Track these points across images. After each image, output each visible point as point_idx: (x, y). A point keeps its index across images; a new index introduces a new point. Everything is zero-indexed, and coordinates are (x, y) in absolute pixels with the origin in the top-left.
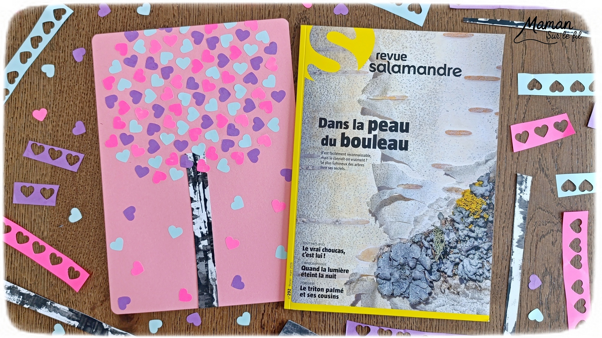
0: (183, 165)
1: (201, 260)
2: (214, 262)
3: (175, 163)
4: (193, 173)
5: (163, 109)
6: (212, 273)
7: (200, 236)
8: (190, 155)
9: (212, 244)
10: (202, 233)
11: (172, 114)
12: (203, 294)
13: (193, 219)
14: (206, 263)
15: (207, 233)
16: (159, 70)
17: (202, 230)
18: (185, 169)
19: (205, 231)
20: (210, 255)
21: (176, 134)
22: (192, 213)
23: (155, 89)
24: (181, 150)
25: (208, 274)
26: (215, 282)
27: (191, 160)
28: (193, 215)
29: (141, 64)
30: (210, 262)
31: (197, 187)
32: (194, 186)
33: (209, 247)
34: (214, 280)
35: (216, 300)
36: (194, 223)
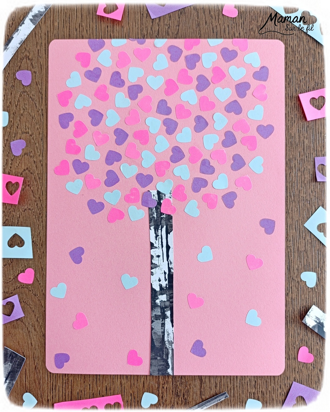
0: (145, 203)
1: (157, 317)
2: (172, 321)
3: (135, 201)
4: (155, 214)
5: (127, 135)
6: (168, 335)
7: (158, 289)
8: (154, 192)
9: (171, 300)
10: (161, 286)
11: (137, 142)
12: (157, 358)
13: (152, 268)
14: (163, 322)
15: (166, 287)
16: (126, 88)
17: (161, 283)
18: (147, 209)
19: (164, 283)
20: (168, 313)
21: (140, 166)
22: (151, 261)
23: (119, 110)
24: (144, 185)
25: (164, 335)
26: (172, 345)
27: (155, 198)
28: (152, 263)
29: (105, 79)
30: (168, 321)
31: (160, 231)
32: (156, 229)
33: (168, 304)
34: (171, 343)
35: (171, 367)
36: (152, 274)
